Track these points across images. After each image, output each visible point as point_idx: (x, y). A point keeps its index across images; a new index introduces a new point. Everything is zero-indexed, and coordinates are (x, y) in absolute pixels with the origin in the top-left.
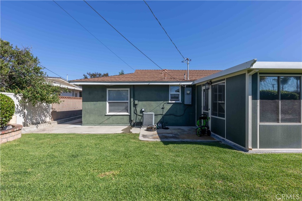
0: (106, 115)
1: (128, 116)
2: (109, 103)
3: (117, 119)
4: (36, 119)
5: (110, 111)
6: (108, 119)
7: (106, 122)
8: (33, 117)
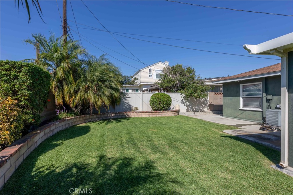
0: (240, 110)
1: (261, 113)
2: (243, 98)
3: (249, 114)
4: (196, 109)
5: (244, 106)
6: (242, 113)
7: (240, 116)
8: (193, 107)
